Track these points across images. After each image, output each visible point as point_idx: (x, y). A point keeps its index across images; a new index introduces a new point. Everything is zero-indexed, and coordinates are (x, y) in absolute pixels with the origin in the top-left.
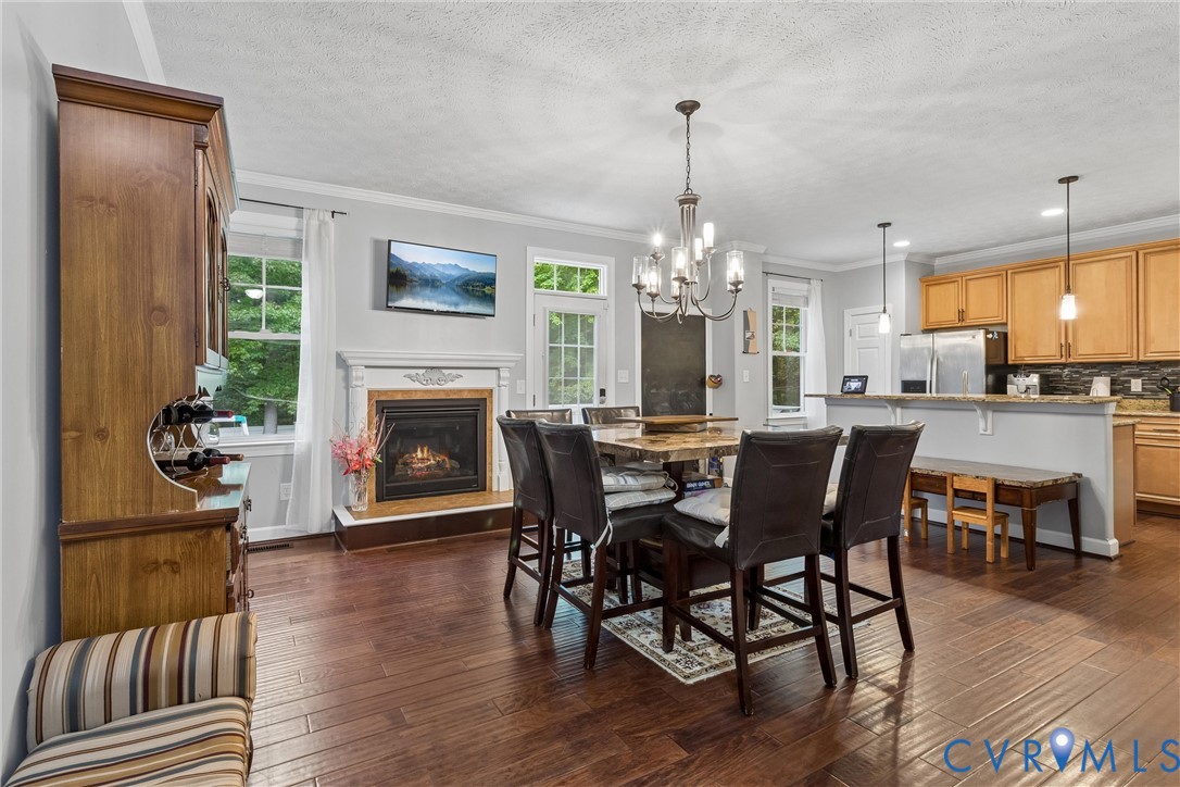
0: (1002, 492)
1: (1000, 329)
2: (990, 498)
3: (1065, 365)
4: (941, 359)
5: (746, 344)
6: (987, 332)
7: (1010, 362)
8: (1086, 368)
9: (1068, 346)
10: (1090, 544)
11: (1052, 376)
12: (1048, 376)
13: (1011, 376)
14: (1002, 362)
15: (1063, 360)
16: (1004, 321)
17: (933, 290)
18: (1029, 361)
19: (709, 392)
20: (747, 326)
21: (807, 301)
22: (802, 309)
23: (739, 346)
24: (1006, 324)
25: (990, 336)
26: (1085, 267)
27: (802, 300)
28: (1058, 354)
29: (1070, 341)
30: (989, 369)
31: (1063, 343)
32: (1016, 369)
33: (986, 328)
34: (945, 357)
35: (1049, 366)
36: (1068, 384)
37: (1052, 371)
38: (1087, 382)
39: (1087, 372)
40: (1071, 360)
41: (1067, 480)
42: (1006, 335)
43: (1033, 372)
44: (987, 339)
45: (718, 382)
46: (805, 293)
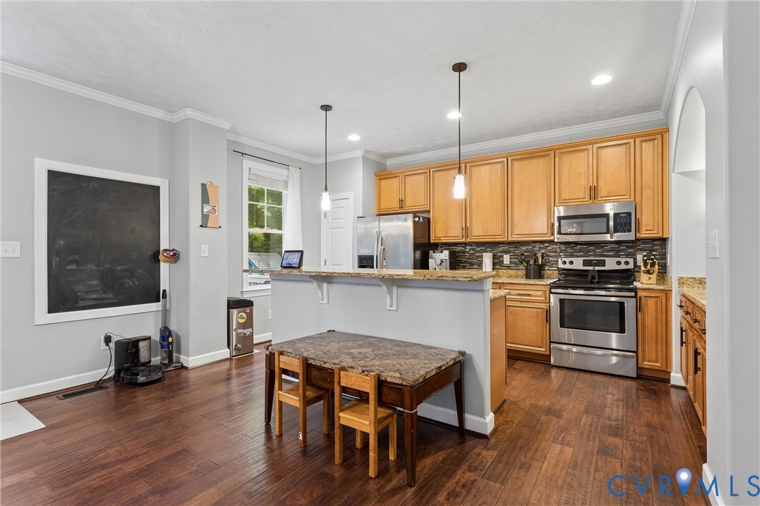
0: (385, 390)
1: (426, 215)
2: (372, 397)
3: (465, 244)
4: (384, 238)
5: (205, 218)
6: (415, 217)
7: (432, 241)
8: (478, 247)
9: (467, 229)
10: (472, 422)
11: (458, 252)
12: (455, 252)
13: (431, 252)
14: (427, 241)
15: (464, 240)
16: (428, 209)
17: (384, 183)
18: (444, 240)
19: (164, 267)
20: (205, 199)
21: (286, 184)
22: (284, 193)
23: (196, 219)
24: (429, 212)
25: (417, 219)
26: (477, 168)
27: (283, 183)
28: (461, 235)
29: (468, 225)
30: (417, 246)
31: (464, 226)
32: (436, 247)
33: (415, 214)
34: (387, 236)
35: (456, 244)
36: (468, 259)
37: (459, 248)
38: (478, 257)
39: (478, 249)
40: (469, 240)
41: (451, 363)
42: (429, 219)
43: (445, 249)
44: (414, 222)
45: (174, 257)
46: (285, 178)
